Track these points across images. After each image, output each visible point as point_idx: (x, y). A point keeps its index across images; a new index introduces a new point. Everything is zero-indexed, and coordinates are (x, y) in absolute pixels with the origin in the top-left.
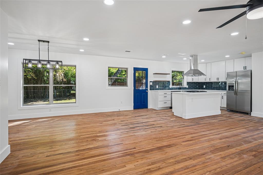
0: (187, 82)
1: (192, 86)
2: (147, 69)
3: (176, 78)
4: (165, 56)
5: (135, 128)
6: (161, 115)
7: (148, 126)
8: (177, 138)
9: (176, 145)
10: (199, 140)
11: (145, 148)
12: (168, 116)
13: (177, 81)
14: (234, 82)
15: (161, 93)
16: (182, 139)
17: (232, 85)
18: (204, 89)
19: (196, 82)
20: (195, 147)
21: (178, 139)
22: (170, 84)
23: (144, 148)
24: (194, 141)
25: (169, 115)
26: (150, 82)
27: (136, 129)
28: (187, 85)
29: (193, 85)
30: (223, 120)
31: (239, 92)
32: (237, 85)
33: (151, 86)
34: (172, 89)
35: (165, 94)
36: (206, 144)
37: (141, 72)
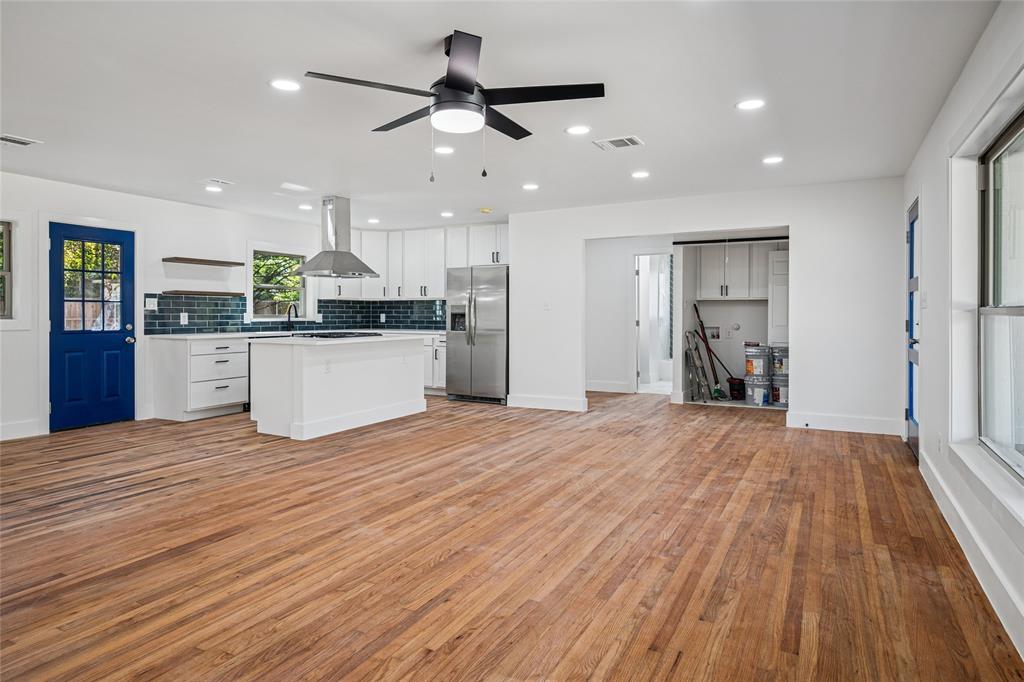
0: (320, 301)
1: (338, 317)
2: (131, 235)
3: (285, 281)
4: (220, 187)
5: (62, 506)
6: (198, 441)
7: (128, 488)
8: (258, 505)
9: (248, 528)
10: (333, 497)
11: (109, 566)
12: (231, 438)
13: (288, 294)
14: (466, 303)
15: (201, 345)
16: (274, 506)
17: (460, 311)
18: (382, 327)
19: (354, 302)
20: (316, 517)
21: (259, 509)
22: (244, 305)
23: (106, 565)
24: (316, 504)
25: (237, 436)
26: (147, 296)
27: (65, 511)
28: (319, 312)
29: (339, 312)
30: (425, 429)
31: (481, 335)
32: (472, 310)
33: (150, 317)
34: (254, 327)
35: (220, 351)
36: (354, 503)
37: (97, 246)
